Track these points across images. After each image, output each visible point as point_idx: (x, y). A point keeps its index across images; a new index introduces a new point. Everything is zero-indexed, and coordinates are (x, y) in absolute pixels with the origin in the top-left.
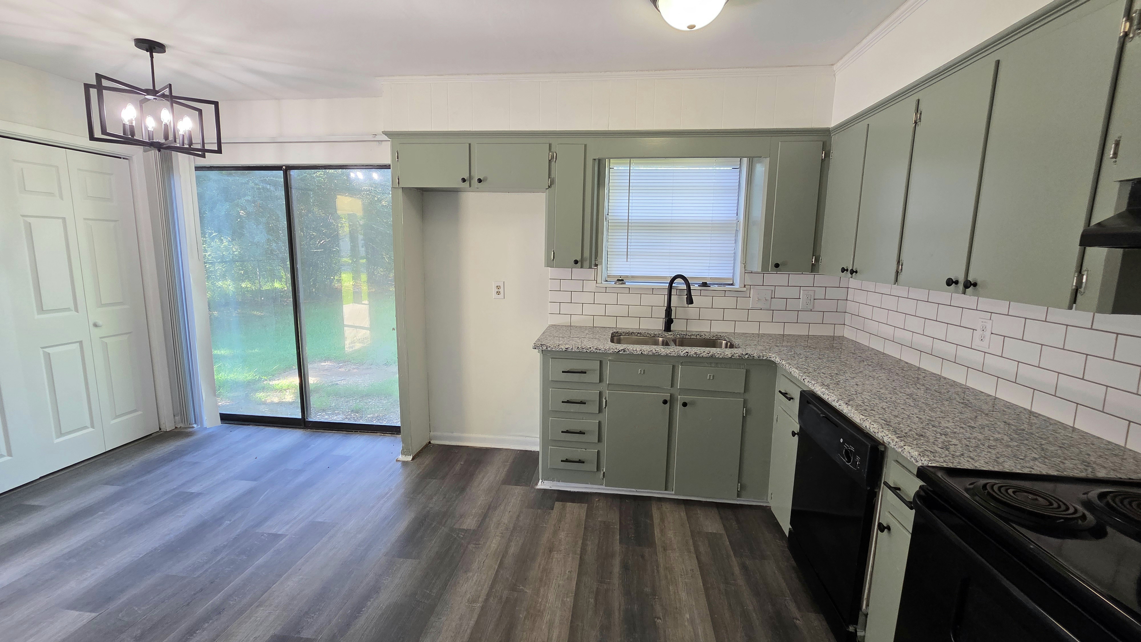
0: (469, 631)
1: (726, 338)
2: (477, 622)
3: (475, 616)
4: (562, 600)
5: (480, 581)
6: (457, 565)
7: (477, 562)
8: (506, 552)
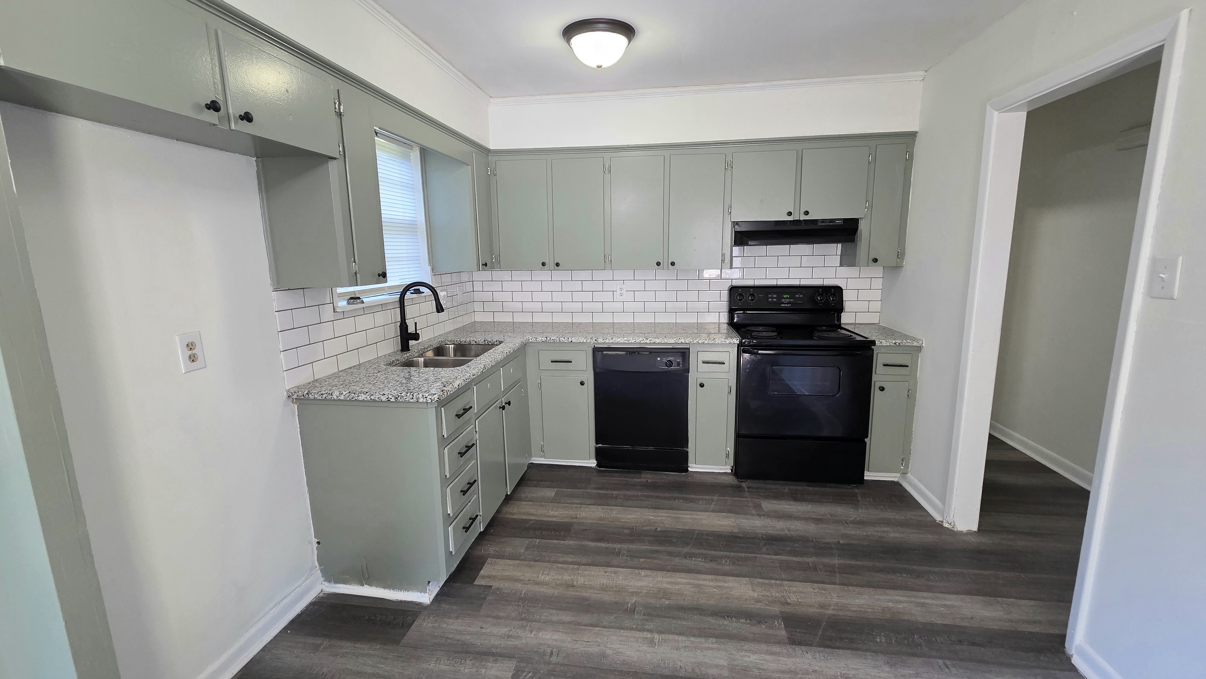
0: (692, 639)
1: (447, 342)
2: (680, 634)
3: (671, 637)
4: (644, 576)
5: (620, 641)
6: (593, 668)
7: (589, 649)
8: (570, 623)
